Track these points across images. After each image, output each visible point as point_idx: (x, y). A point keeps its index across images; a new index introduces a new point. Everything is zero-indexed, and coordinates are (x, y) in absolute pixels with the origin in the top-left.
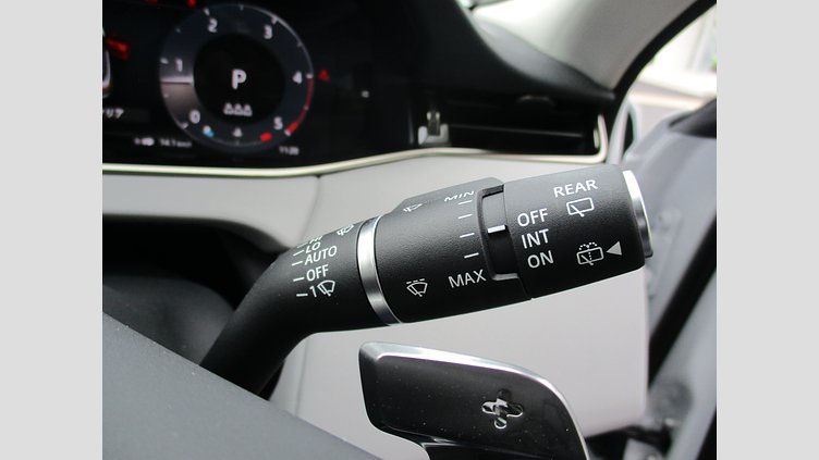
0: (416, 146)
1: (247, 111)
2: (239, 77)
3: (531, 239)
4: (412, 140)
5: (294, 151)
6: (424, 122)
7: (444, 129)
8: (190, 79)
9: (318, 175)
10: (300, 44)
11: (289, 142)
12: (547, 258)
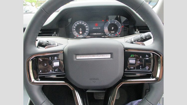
0: (135, 34)
1: (114, 32)
2: (113, 28)
3: (143, 37)
4: (134, 33)
5: (120, 36)
6: (136, 31)
7: (139, 31)
8: (107, 29)
9: (124, 38)
10: (120, 23)
11: (119, 35)
12: (145, 38)
